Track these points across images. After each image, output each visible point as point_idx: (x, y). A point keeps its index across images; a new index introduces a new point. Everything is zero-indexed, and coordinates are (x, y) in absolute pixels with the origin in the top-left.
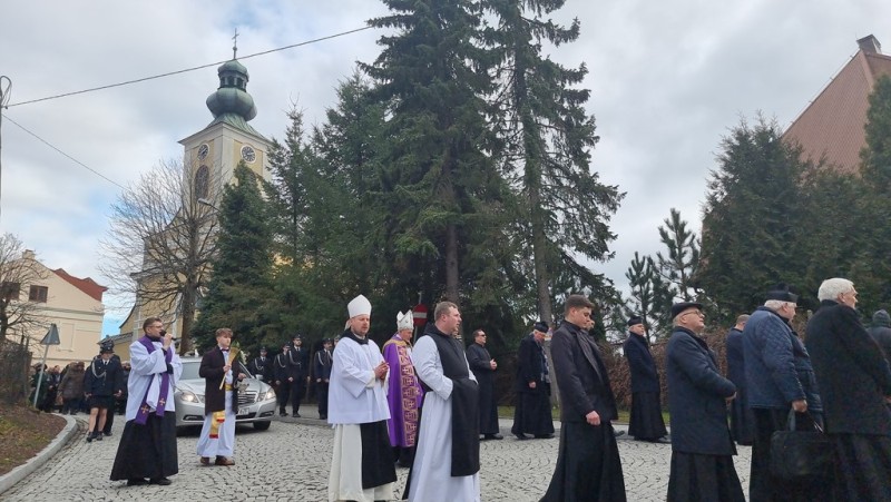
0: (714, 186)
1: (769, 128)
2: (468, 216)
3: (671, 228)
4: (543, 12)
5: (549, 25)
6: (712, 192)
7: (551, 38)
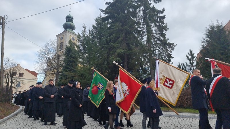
0: (203, 42)
1: (220, 25)
2: (130, 51)
3: (190, 55)
6: (203, 44)
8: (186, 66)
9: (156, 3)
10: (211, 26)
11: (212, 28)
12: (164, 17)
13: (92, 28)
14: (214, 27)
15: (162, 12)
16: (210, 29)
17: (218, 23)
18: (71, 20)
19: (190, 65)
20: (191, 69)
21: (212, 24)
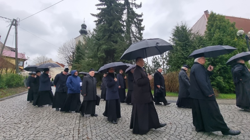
1: (184, 25)
4: (134, 1)
5: (135, 4)
8: (157, 58)
9: (137, 8)
10: (177, 27)
11: (177, 28)
12: (142, 20)
13: (93, 31)
14: (179, 27)
15: (141, 16)
16: (176, 29)
17: (182, 24)
18: (85, 27)
19: (161, 57)
20: (161, 61)
21: (178, 24)
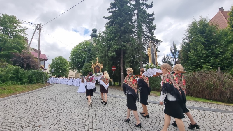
3: (173, 49)
4: (144, 1)
5: (146, 4)
7: (146, 7)
12: (153, 19)
15: (152, 15)
